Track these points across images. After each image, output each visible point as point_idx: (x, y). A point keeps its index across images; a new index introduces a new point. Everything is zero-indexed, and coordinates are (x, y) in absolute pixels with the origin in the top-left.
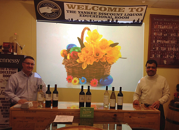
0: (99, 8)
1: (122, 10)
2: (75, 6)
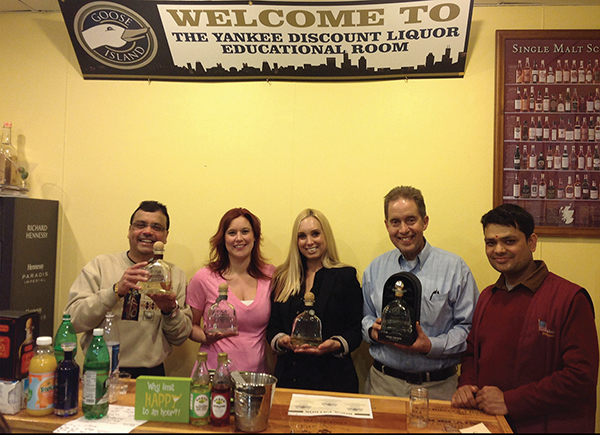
0: (285, 14)
1: (374, 17)
2: (198, 13)
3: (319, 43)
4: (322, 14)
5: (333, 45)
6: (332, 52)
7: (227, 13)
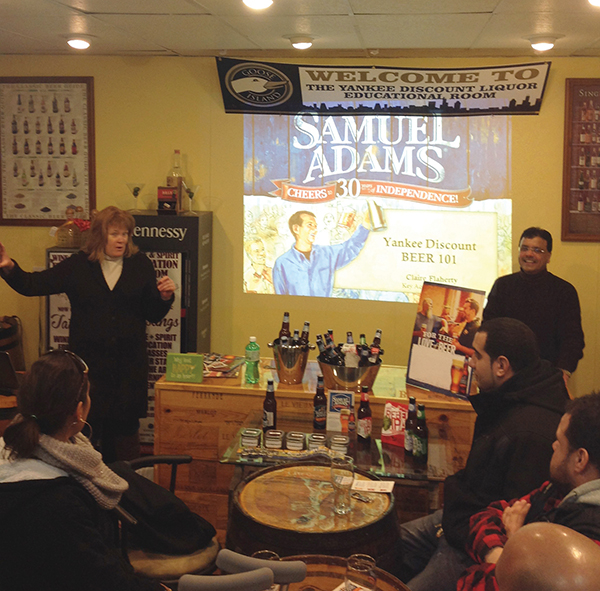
0: (400, 75)
1: (470, 78)
2: (330, 73)
3: (424, 93)
5: (434, 93)
6: (434, 98)
7: (353, 73)
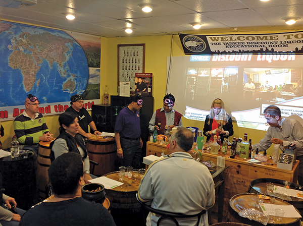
0: (245, 37)
1: (275, 38)
2: (218, 38)
3: (257, 45)
4: (257, 37)
5: (262, 45)
6: (262, 47)
7: (227, 37)
